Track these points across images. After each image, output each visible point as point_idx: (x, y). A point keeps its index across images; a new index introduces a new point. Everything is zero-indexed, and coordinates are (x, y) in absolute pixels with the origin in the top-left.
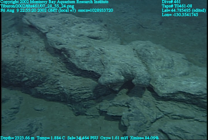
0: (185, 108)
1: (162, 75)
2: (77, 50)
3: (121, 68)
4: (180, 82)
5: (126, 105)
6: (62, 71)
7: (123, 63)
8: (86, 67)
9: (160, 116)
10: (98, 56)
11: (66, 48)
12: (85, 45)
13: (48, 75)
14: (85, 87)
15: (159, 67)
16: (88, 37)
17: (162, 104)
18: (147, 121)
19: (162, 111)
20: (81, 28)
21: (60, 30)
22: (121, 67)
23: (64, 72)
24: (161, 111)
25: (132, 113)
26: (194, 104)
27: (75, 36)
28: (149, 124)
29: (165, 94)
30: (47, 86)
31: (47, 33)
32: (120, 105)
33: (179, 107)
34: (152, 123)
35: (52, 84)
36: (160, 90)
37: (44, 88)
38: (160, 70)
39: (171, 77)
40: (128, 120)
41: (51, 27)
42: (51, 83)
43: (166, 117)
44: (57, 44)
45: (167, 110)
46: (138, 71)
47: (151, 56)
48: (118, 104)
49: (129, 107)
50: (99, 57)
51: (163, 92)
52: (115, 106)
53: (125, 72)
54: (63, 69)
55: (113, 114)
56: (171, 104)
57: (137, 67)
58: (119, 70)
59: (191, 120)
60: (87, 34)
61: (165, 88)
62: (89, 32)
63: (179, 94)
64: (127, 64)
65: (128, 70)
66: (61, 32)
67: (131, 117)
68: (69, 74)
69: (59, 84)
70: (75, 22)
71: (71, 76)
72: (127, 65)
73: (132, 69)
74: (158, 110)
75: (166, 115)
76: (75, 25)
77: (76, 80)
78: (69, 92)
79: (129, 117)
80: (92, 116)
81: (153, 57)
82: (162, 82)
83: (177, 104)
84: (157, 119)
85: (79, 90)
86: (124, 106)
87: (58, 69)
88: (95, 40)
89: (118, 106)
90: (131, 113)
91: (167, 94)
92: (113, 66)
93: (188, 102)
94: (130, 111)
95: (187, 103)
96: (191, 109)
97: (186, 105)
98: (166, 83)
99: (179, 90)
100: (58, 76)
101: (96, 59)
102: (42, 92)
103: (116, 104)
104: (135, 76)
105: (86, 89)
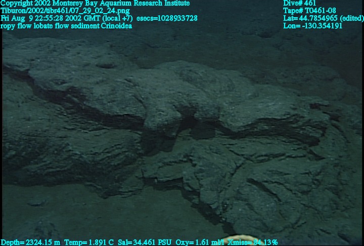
0: (270, 144)
1: (227, 102)
2: (93, 86)
3: (173, 101)
4: (255, 105)
5: (185, 159)
6: (70, 128)
7: (172, 92)
8: (117, 110)
9: (240, 162)
10: (128, 90)
11: (75, 86)
12: (101, 78)
13: (47, 139)
14: (115, 146)
15: (217, 92)
16: (97, 66)
17: (236, 146)
18: (226, 174)
19: (240, 154)
20: (80, 55)
21: (51, 62)
22: (173, 99)
23: (73, 129)
24: (238, 155)
25: (200, 168)
26: (279, 135)
27: (77, 67)
28: (229, 178)
29: (242, 128)
30: (48, 160)
31: (28, 70)
32: (175, 162)
33: (261, 143)
34: (232, 174)
35: (57, 154)
36: (232, 123)
37: (43, 164)
38: (219, 96)
39: (240, 102)
40: (198, 179)
41: (33, 60)
42: (56, 152)
43: (248, 162)
44: (57, 84)
45: (247, 152)
46: (198, 100)
47: (201, 78)
48: (172, 160)
49: (191, 161)
50: (130, 91)
51: (237, 125)
52: (168, 165)
53: (180, 104)
54: (70, 125)
55: (168, 179)
56: (250, 141)
57: (196, 94)
58: (171, 103)
59: (282, 157)
60: (94, 62)
61: (239, 119)
62: (95, 58)
63: (259, 124)
64: (179, 92)
65: (184, 101)
66: (52, 65)
67: (201, 174)
68: (83, 131)
69: (70, 151)
70: (68, 47)
71: (86, 133)
72: (181, 94)
73: (190, 99)
74: (233, 154)
75: (247, 159)
76: (69, 51)
77: (97, 137)
78: (91, 159)
79: (198, 175)
80: (130, 193)
81: (204, 80)
82: (232, 111)
83: (257, 140)
84: (238, 167)
85: (108, 152)
86: (182, 161)
87: (62, 126)
88: (109, 70)
89: (173, 164)
90: (198, 167)
91: (244, 127)
92: (160, 99)
93: (272, 133)
94: (195, 165)
95: (271, 135)
96: (277, 143)
97: (270, 139)
98: (237, 112)
99: (258, 118)
100: (65, 138)
101: (128, 96)
102: (38, 171)
103: (170, 162)
104: (197, 107)
105: (117, 149)
